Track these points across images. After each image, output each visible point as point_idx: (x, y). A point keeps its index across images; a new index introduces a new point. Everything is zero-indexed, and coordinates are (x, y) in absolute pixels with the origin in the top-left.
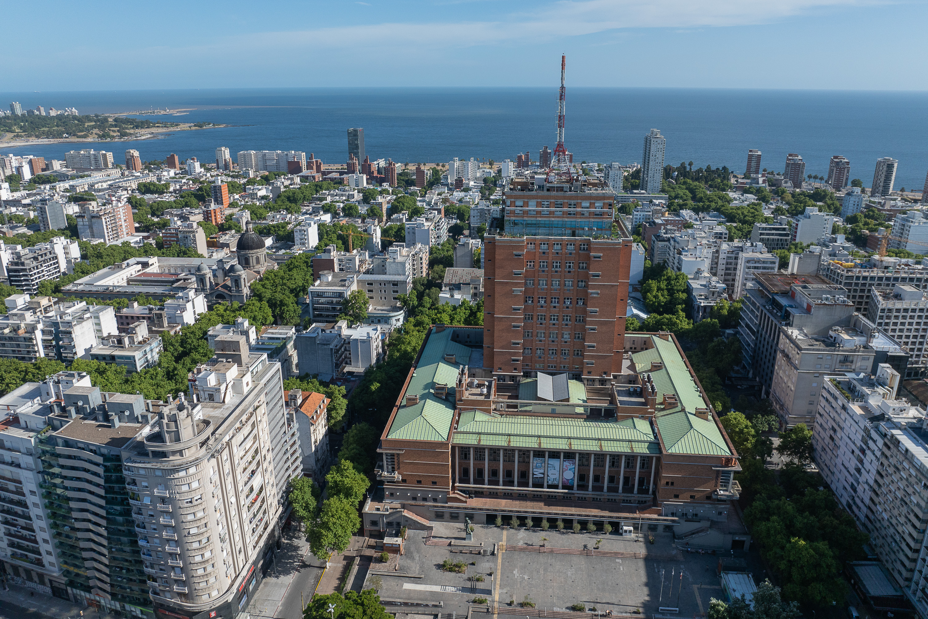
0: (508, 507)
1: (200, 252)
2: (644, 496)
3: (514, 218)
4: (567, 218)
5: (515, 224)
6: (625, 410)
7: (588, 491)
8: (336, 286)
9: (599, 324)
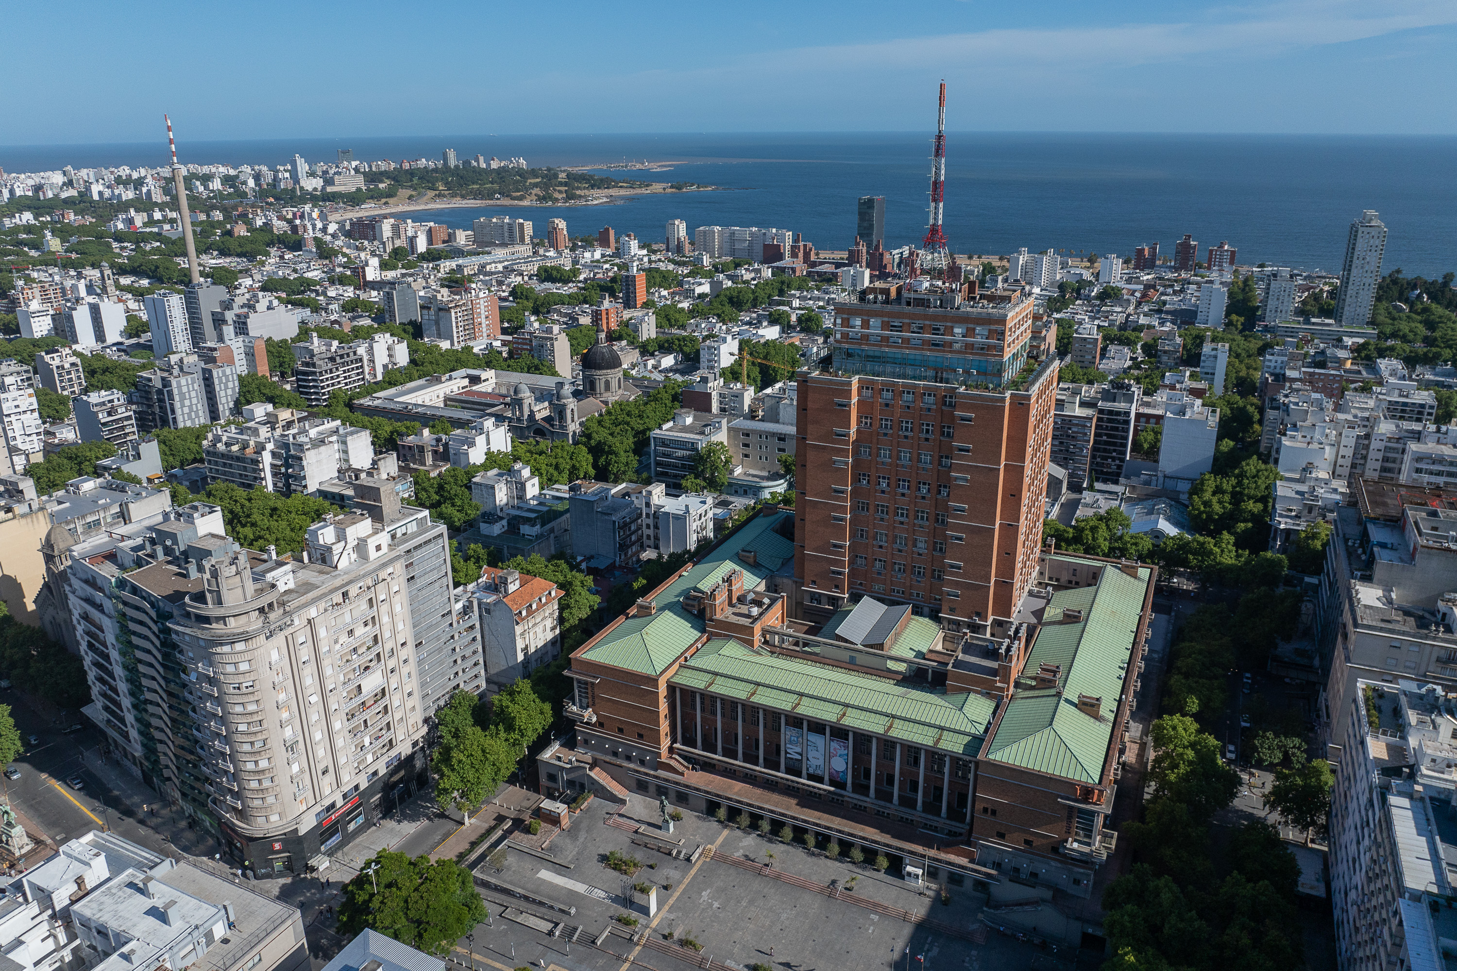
0: (740, 795)
1: (558, 369)
2: (953, 823)
3: (847, 346)
4: (930, 350)
5: (849, 355)
6: (959, 678)
7: (868, 796)
8: (692, 432)
9: (967, 530)
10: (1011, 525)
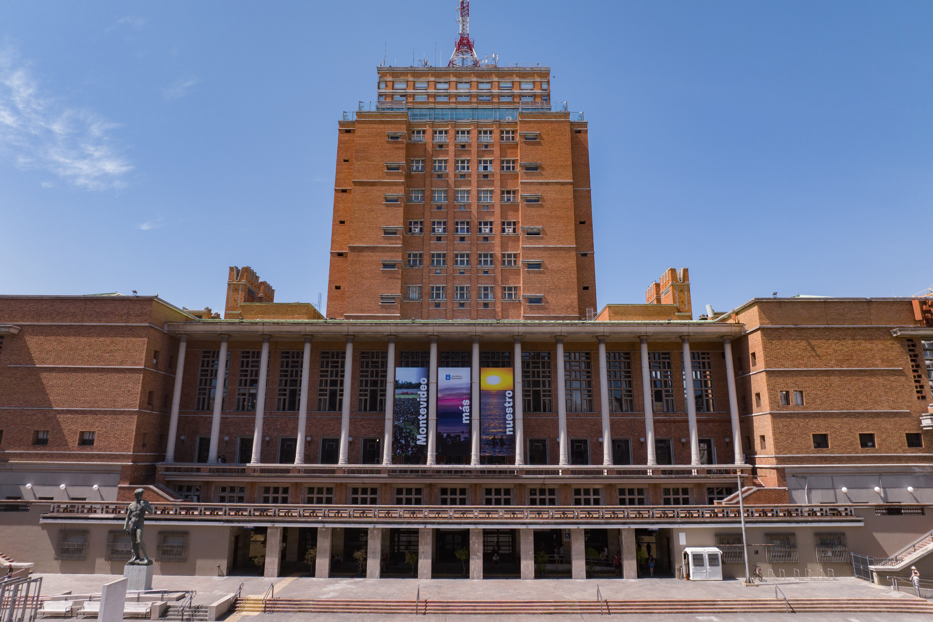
9: (545, 254)
10: (585, 255)
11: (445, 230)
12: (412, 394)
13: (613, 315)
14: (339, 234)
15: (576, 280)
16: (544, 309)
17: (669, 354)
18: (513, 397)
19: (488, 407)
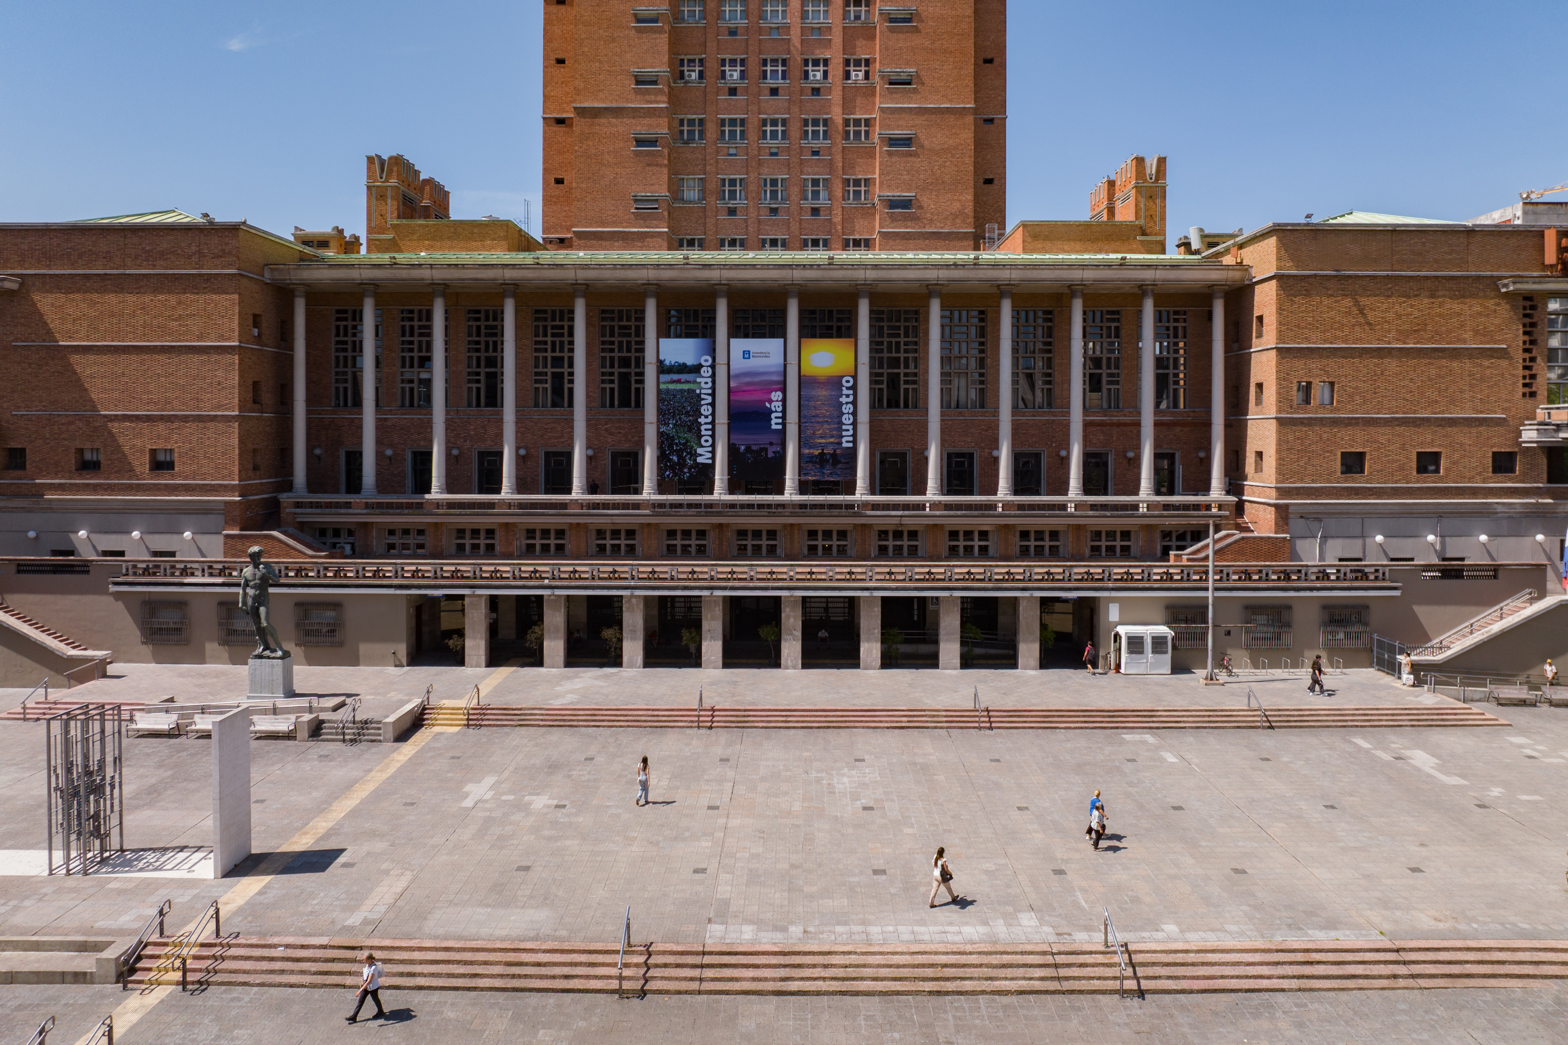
9: (920, 120)
10: (991, 121)
11: (743, 75)
12: (687, 382)
13: (1030, 240)
14: (557, 83)
15: (972, 168)
16: (915, 218)
17: (1118, 312)
18: (854, 388)
19: (812, 403)
